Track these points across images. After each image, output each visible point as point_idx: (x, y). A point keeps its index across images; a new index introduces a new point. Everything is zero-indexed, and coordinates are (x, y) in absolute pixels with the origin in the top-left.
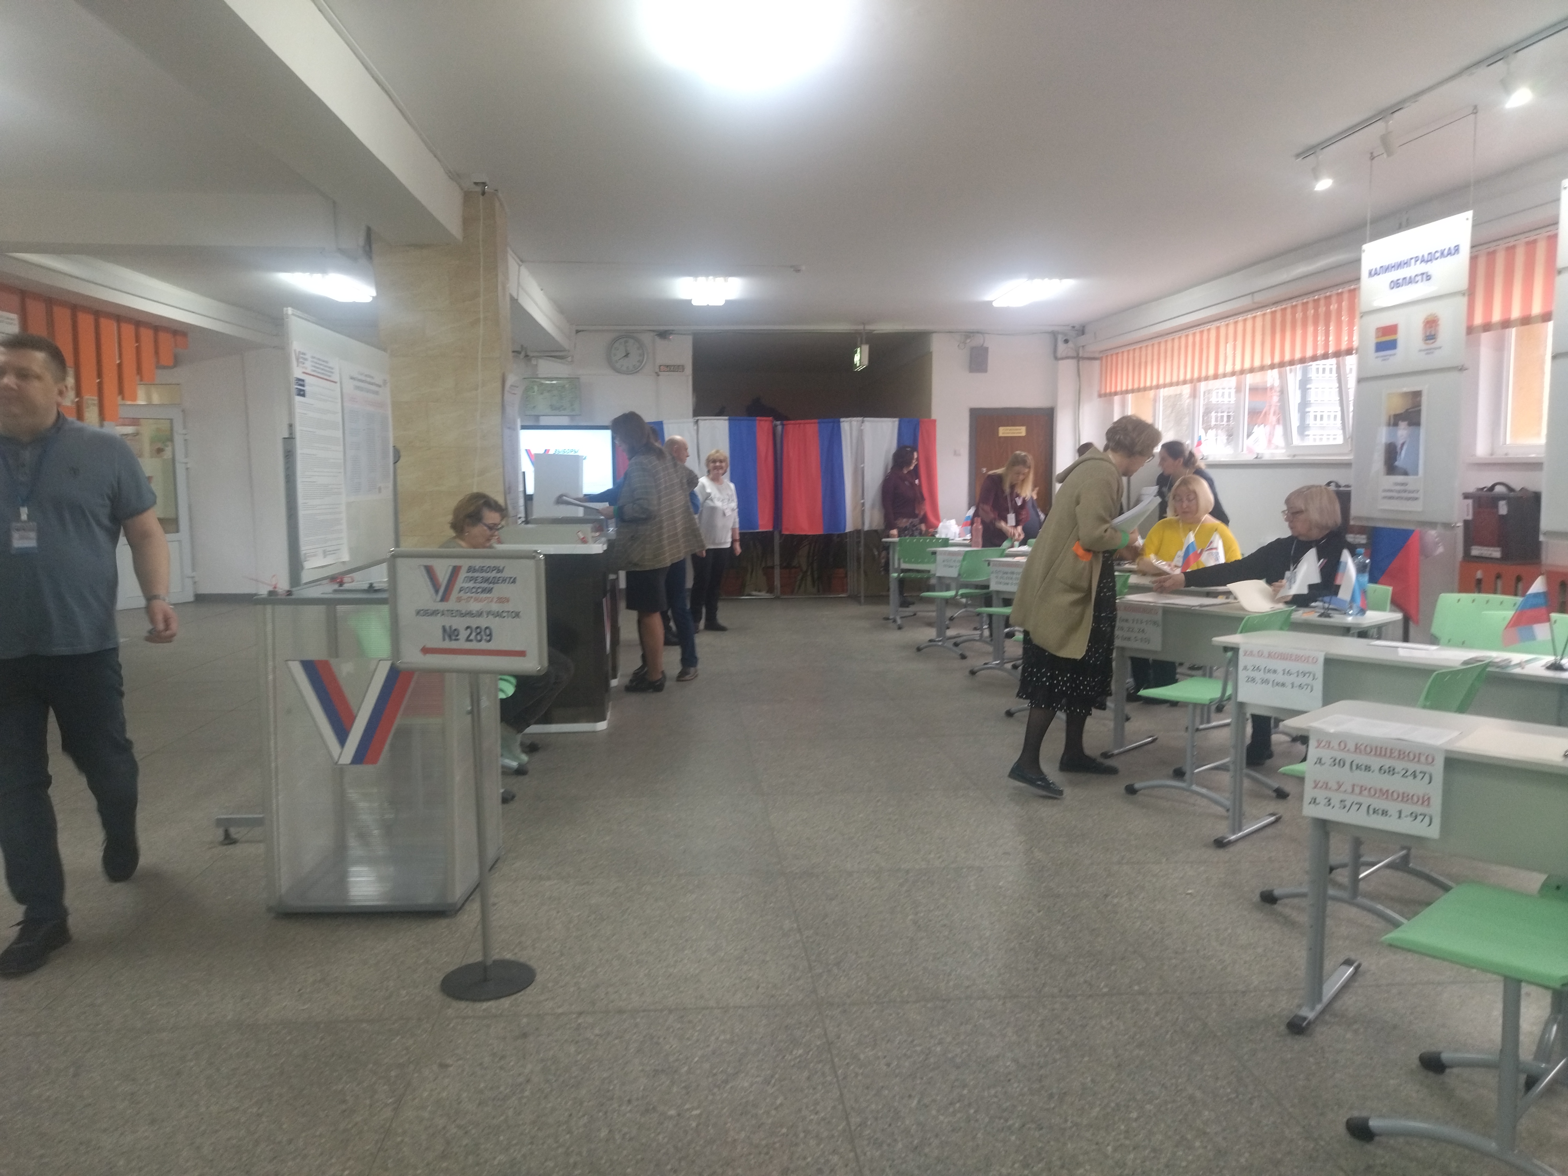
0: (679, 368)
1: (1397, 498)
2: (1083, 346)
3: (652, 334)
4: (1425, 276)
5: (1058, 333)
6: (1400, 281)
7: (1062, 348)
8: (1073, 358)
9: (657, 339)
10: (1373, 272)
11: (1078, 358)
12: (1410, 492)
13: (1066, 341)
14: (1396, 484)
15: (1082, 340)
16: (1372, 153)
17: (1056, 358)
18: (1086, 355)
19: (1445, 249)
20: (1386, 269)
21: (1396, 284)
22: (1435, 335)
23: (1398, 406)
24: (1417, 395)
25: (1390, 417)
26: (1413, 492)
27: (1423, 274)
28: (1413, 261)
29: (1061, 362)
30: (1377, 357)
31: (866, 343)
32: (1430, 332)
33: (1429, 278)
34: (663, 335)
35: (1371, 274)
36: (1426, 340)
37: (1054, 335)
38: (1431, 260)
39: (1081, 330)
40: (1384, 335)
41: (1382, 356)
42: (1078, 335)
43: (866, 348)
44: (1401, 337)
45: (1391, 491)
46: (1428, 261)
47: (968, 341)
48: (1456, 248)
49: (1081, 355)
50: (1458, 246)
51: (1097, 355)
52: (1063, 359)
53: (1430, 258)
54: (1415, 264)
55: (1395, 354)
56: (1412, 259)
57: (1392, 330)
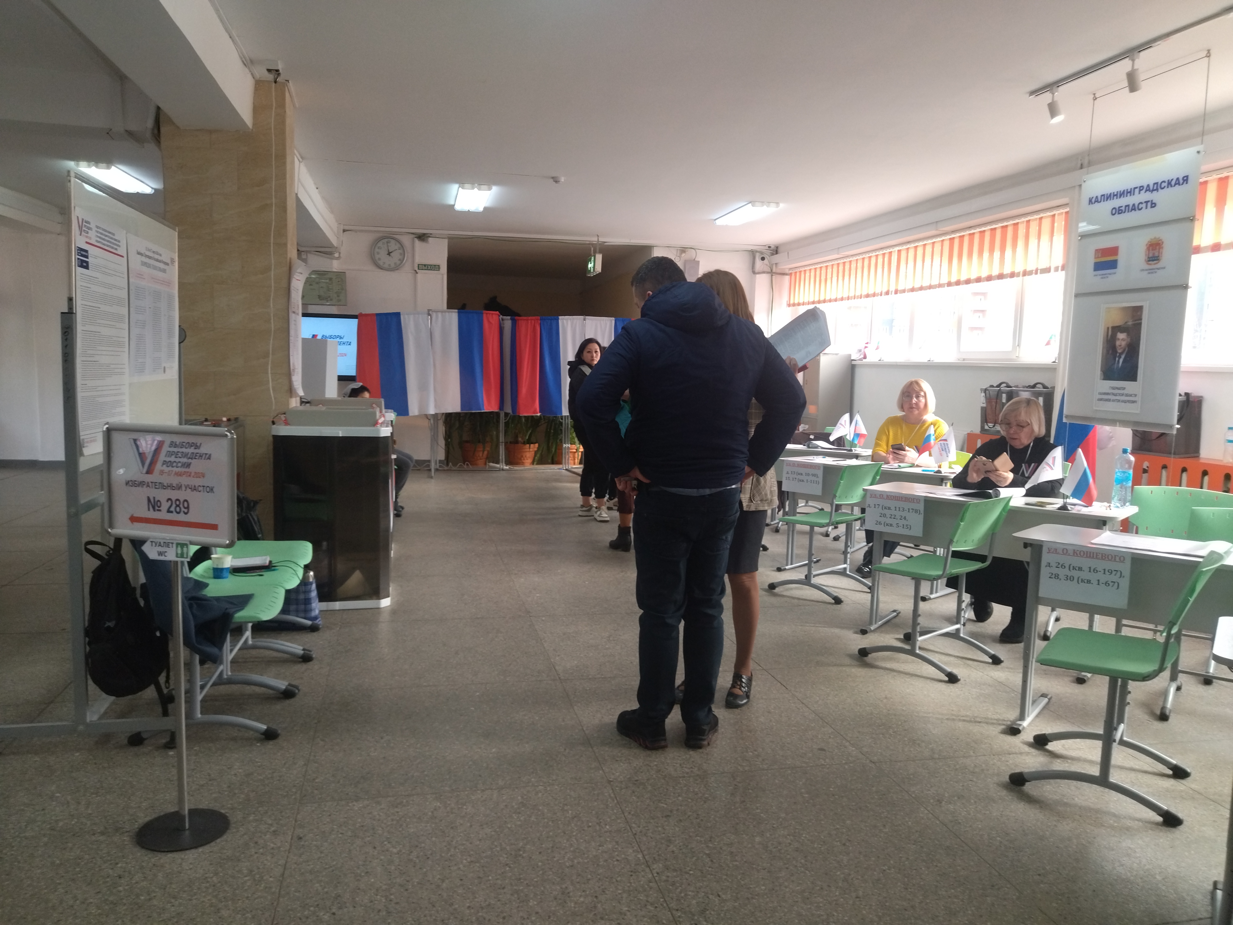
0: (436, 268)
1: (1113, 401)
2: (776, 264)
3: (413, 236)
4: (1149, 204)
6: (1123, 208)
8: (768, 273)
9: (416, 241)
10: (1093, 200)
11: (772, 273)
12: (1127, 395)
13: (763, 259)
14: (1113, 388)
15: (776, 258)
16: (1094, 94)
17: (754, 273)
19: (1172, 180)
20: (1108, 197)
21: (1117, 211)
22: (1158, 256)
23: (1117, 319)
24: (1137, 310)
26: (1131, 396)
27: (1147, 202)
28: (1137, 191)
29: (757, 276)
30: (1095, 275)
31: (600, 253)
32: (1154, 254)
33: (1153, 205)
34: (422, 237)
35: (1090, 201)
36: (1149, 261)
37: (753, 253)
38: (1157, 190)
39: (775, 250)
40: (1103, 256)
41: (1100, 275)
42: (772, 254)
43: (599, 257)
44: (1122, 258)
45: (1108, 394)
46: (1153, 190)
47: (683, 255)
48: (1185, 178)
49: (774, 270)
50: (1187, 177)
51: (787, 271)
52: (759, 273)
53: (1157, 187)
54: (1139, 193)
55: (1115, 273)
56: (1135, 188)
57: (1114, 251)
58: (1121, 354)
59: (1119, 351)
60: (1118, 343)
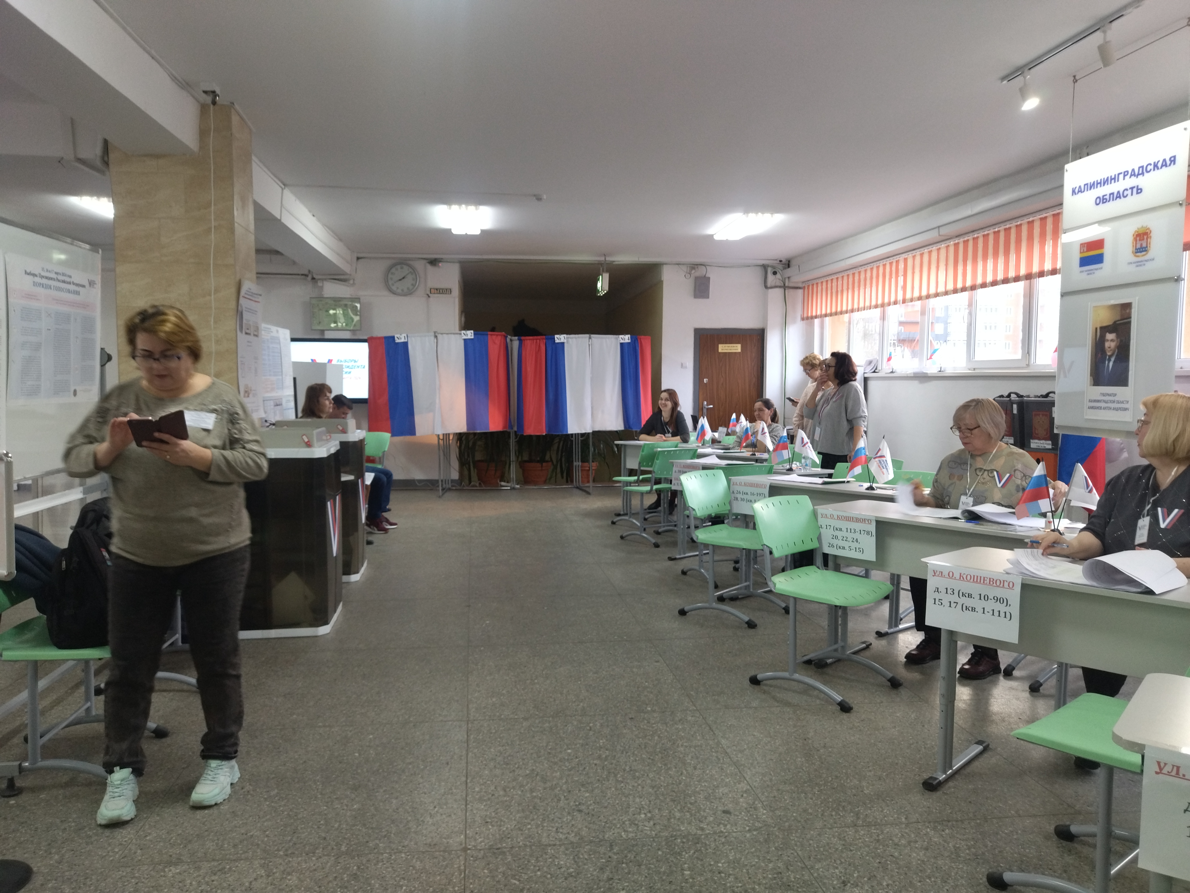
0: (447, 291)
1: (1105, 408)
2: (789, 278)
3: (425, 261)
4: (1135, 190)
5: (768, 266)
6: (1107, 197)
7: (771, 278)
8: (780, 287)
9: (429, 266)
10: (1076, 191)
11: (784, 287)
12: (1118, 402)
13: (775, 273)
14: (1104, 395)
15: (788, 272)
16: (1074, 77)
17: (766, 287)
18: (791, 285)
19: (1159, 161)
20: (1091, 186)
21: (1102, 200)
22: (1147, 247)
23: (1106, 318)
24: (1126, 307)
25: (1096, 329)
26: (1122, 402)
27: (1132, 188)
28: (1121, 176)
29: (770, 290)
30: (1081, 272)
31: (607, 271)
32: (1141, 245)
33: (1139, 191)
34: (434, 262)
35: (1074, 192)
36: (1136, 253)
37: (765, 267)
38: (1143, 174)
39: (788, 264)
40: (1088, 250)
41: (1086, 271)
42: (785, 268)
43: (606, 276)
44: (1107, 251)
45: (1098, 401)
46: (1139, 174)
47: (693, 271)
48: (1172, 159)
49: (787, 285)
50: (1175, 157)
51: (800, 285)
52: (771, 288)
53: (1142, 171)
54: (1124, 179)
55: (1102, 268)
56: (1119, 174)
57: (1099, 244)
58: (1110, 356)
59: (1109, 354)
60: (1107, 344)
